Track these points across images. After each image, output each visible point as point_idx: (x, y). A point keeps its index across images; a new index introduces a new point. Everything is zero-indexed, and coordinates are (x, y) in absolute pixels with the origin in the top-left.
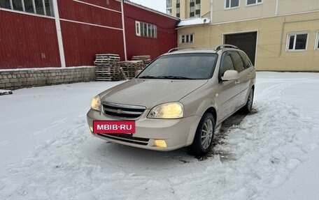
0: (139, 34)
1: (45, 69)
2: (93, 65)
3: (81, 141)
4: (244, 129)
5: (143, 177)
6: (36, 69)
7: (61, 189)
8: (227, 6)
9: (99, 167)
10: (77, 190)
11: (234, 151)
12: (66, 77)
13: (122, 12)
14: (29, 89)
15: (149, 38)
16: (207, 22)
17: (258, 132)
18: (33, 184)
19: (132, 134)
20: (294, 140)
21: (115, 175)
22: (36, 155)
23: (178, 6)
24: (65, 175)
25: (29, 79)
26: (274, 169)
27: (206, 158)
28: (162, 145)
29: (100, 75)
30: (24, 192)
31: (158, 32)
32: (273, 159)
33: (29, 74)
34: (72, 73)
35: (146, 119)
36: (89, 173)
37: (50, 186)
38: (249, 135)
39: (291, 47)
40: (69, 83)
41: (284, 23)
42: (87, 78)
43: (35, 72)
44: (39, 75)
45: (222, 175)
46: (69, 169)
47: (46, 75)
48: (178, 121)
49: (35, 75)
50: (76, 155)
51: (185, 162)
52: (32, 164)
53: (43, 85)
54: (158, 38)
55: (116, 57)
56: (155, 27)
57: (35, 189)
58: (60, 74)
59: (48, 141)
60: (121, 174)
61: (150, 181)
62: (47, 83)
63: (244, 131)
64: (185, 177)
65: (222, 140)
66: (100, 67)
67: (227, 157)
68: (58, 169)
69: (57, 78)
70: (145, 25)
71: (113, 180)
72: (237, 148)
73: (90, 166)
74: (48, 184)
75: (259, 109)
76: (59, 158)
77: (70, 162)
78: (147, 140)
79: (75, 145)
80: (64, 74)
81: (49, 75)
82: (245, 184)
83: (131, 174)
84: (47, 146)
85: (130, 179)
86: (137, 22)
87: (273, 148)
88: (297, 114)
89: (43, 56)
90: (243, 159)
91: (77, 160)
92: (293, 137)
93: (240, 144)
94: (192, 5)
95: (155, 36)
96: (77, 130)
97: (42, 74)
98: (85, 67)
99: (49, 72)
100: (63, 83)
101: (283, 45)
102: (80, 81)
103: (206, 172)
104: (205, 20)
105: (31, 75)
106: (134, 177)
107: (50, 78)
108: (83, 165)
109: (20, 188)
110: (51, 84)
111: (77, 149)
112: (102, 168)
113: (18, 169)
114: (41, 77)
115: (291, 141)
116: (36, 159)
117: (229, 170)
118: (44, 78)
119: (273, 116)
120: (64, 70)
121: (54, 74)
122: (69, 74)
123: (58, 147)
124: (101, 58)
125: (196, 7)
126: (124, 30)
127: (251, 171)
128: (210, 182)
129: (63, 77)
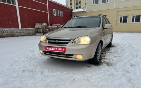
0: (55, 15)
1: (11, 29)
2: (34, 28)
3: (34, 59)
4: (112, 53)
5: (71, 74)
6: (7, 29)
7: (28, 81)
8: (94, 4)
9: (47, 70)
10: (37, 81)
11: (112, 62)
12: (22, 33)
13: (48, 5)
14: (3, 38)
15: (60, 17)
16: (85, 10)
17: (119, 54)
18: (12, 79)
19: (64, 53)
20: (137, 56)
21: (56, 73)
22: (12, 66)
23: (71, 4)
24: (29, 74)
25: (3, 34)
26: (134, 69)
27: (99, 65)
28: (80, 57)
29: (38, 33)
30: (7, 83)
31: (64, 14)
32: (131, 65)
33: (3, 31)
34: (24, 31)
35: (72, 44)
36: (42, 73)
37: (21, 80)
38: (115, 55)
39: (121, 22)
40: (23, 36)
41: (118, 11)
42: (31, 34)
43: (7, 31)
44: (8, 32)
45: (111, 72)
46: (31, 72)
47: (12, 32)
48: (88, 45)
49: (6, 32)
50: (33, 65)
51: (90, 67)
52: (10, 70)
53: (10, 37)
54: (63, 17)
55: (45, 24)
56: (62, 12)
57: (14, 82)
58: (19, 32)
59: (17, 59)
60: (59, 73)
61: (75, 76)
62: (12, 36)
63: (112, 54)
64: (92, 73)
65: (104, 57)
66: (38, 29)
67: (109, 64)
68: (24, 72)
69: (17, 33)
70: (58, 11)
71: (56, 76)
72: (112, 60)
73: (42, 69)
74: (20, 79)
75: (115, 45)
76: (24, 66)
77: (31, 68)
78: (73, 55)
79: (32, 60)
80: (20, 32)
81: (13, 32)
82: (124, 75)
83: (65, 73)
84: (17, 61)
85: (64, 75)
86: (54, 9)
87: (129, 60)
88: (133, 47)
89: (10, 23)
90: (117, 65)
91: (34, 67)
92: (136, 55)
93: (113, 59)
94: (77, 4)
95: (62, 16)
96: (31, 54)
97: (10, 32)
98: (30, 29)
99: (13, 31)
100: (20, 36)
101: (118, 21)
102: (28, 35)
103: (102, 71)
104: (84, 10)
105: (4, 32)
106: (66, 74)
107: (14, 33)
108: (38, 69)
109: (5, 81)
110: (14, 36)
111: (33, 62)
112: (49, 71)
113: (3, 72)
114: (9, 33)
115: (136, 57)
116: (11, 68)
117: (113, 70)
118: (11, 34)
119: (122, 48)
120: (20, 30)
121: (15, 32)
122: (23, 32)
123: (23, 62)
124: (38, 25)
125: (79, 5)
126: (48, 12)
127: (124, 70)
128: (106, 75)
129: (20, 33)
